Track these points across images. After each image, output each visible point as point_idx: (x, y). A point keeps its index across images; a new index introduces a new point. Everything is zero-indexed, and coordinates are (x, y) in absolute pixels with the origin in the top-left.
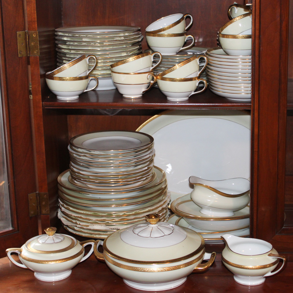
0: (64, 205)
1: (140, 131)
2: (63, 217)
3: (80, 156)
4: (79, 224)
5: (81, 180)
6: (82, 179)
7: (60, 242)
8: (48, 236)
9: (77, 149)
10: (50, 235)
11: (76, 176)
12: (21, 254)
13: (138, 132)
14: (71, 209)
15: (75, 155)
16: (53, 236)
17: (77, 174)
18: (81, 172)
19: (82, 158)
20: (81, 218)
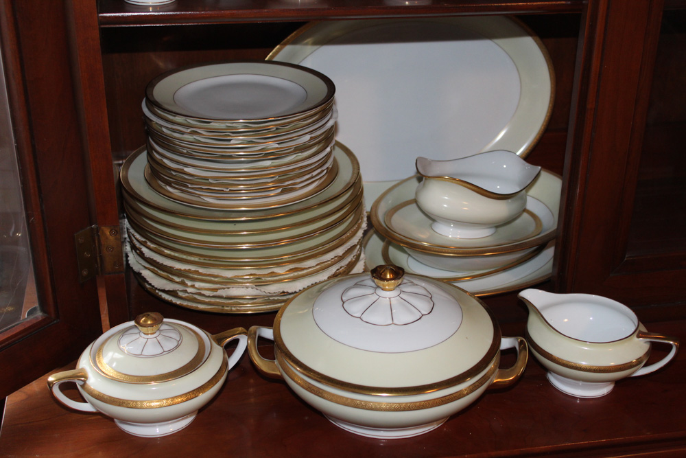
0: (145, 242)
1: (275, 59)
2: (146, 268)
3: (183, 133)
4: (193, 286)
5: (187, 187)
6: (190, 186)
7: (177, 347)
8: (143, 335)
9: (170, 117)
10: (148, 334)
11: (172, 176)
12: (86, 386)
13: (270, 62)
14: (167, 252)
15: (164, 129)
16: (155, 335)
17: (174, 173)
18: (186, 169)
19: (186, 137)
20: (196, 272)
